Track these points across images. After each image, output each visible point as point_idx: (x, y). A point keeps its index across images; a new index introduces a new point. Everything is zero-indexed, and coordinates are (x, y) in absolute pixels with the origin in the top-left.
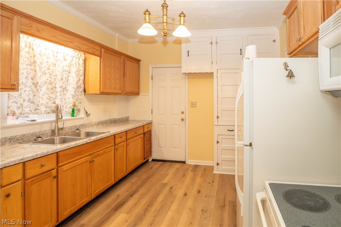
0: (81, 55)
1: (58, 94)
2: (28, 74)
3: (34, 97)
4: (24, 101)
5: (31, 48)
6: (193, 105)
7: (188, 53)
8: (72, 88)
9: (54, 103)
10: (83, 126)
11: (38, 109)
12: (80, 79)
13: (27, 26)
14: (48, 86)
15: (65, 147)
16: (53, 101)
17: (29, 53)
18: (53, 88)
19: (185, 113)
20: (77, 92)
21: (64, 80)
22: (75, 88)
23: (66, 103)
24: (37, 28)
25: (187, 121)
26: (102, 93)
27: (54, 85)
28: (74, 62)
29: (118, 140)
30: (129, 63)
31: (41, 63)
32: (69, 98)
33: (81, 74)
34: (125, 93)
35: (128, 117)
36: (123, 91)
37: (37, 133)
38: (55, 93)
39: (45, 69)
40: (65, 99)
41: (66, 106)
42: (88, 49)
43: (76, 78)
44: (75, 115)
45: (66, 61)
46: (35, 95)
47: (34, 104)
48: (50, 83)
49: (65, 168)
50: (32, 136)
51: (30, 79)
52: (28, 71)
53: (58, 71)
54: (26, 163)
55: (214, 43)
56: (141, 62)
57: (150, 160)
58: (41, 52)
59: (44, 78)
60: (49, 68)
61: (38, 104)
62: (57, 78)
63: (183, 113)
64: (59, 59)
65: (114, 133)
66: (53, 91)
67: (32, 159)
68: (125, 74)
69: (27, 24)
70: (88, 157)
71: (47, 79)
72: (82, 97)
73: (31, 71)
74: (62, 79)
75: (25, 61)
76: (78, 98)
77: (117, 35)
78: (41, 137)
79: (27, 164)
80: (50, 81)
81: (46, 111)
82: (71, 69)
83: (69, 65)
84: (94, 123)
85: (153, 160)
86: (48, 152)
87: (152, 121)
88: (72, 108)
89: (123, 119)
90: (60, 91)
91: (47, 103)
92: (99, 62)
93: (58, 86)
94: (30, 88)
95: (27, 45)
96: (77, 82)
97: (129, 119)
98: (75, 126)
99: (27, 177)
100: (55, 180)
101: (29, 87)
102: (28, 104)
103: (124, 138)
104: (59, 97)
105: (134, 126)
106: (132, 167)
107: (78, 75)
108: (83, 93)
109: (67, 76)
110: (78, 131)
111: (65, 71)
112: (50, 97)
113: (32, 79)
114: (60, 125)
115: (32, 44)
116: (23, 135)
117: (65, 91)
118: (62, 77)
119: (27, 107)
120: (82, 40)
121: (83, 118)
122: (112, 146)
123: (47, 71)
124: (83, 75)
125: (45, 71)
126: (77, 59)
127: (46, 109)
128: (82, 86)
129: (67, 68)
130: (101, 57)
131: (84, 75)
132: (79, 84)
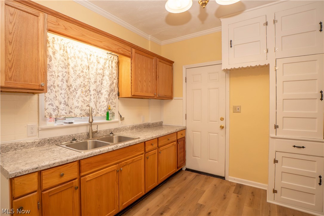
0: (113, 58)
1: (92, 97)
2: (63, 77)
3: (68, 100)
4: (60, 103)
5: (65, 50)
6: (236, 110)
7: (231, 43)
8: (106, 91)
9: (88, 106)
10: (117, 130)
11: (72, 112)
12: (113, 82)
13: (54, 24)
14: (82, 88)
15: (88, 155)
16: (87, 104)
17: (63, 56)
18: (87, 91)
19: (225, 119)
20: (111, 95)
21: (98, 83)
22: (109, 91)
23: (100, 106)
24: (64, 26)
25: (228, 129)
26: (134, 97)
27: (87, 88)
28: (107, 65)
29: (149, 148)
30: (161, 65)
31: (75, 66)
32: (104, 101)
33: (114, 77)
34: (158, 96)
35: (162, 122)
36: (155, 94)
37: (74, 135)
38: (89, 96)
39: (80, 72)
40: (100, 102)
41: (101, 109)
42: (118, 49)
43: (109, 81)
44: (109, 118)
45: (100, 64)
46: (69, 98)
47: (68, 106)
48: (84, 86)
49: (88, 178)
50: (69, 138)
51: (65, 82)
52: (63, 74)
53: (91, 74)
54: (42, 172)
55: (270, 23)
56: (174, 64)
57: (184, 169)
58: (75, 55)
59: (79, 81)
60: (83, 70)
61: (72, 107)
62: (91, 80)
63: (222, 119)
64: (92, 62)
65: (144, 140)
66: (86, 94)
67: (49, 167)
68: (157, 76)
69: (54, 22)
70: (115, 166)
71: (82, 82)
72: (116, 100)
73: (66, 73)
74: (95, 82)
75: (61, 64)
76: (112, 101)
77: (149, 37)
78: (76, 140)
79: (44, 173)
80: (84, 84)
81: (81, 114)
82: (105, 72)
83: (103, 68)
84: (128, 127)
85: (187, 170)
86: (67, 160)
87: (186, 127)
88: (106, 111)
89: (156, 123)
90: (93, 94)
91: (82, 105)
92: (130, 64)
93: (91, 89)
94: (65, 91)
95: (61, 48)
96: (111, 85)
97: (163, 124)
98: (110, 130)
99: (44, 188)
100: (78, 190)
101: (64, 89)
102: (64, 107)
103: (155, 145)
104: (93, 100)
105: (166, 132)
106: (164, 177)
107: (111, 78)
108: (117, 97)
109: (101, 80)
110: (111, 135)
111: (99, 74)
112: (84, 100)
113: (67, 81)
114: (94, 128)
115: (66, 47)
116: (61, 136)
117: (100, 95)
118: (95, 80)
119: (64, 110)
120: (111, 40)
121: (117, 122)
122: (142, 154)
123: (81, 74)
124: (116, 78)
125: (79, 74)
126: (110, 62)
127: (81, 112)
128: (115, 90)
129: (101, 71)
130: (132, 57)
131: (118, 78)
132: (112, 87)
